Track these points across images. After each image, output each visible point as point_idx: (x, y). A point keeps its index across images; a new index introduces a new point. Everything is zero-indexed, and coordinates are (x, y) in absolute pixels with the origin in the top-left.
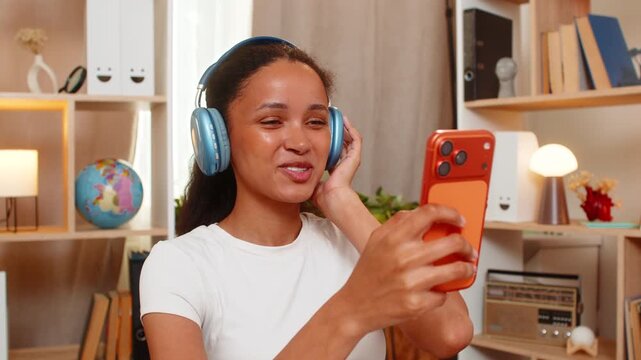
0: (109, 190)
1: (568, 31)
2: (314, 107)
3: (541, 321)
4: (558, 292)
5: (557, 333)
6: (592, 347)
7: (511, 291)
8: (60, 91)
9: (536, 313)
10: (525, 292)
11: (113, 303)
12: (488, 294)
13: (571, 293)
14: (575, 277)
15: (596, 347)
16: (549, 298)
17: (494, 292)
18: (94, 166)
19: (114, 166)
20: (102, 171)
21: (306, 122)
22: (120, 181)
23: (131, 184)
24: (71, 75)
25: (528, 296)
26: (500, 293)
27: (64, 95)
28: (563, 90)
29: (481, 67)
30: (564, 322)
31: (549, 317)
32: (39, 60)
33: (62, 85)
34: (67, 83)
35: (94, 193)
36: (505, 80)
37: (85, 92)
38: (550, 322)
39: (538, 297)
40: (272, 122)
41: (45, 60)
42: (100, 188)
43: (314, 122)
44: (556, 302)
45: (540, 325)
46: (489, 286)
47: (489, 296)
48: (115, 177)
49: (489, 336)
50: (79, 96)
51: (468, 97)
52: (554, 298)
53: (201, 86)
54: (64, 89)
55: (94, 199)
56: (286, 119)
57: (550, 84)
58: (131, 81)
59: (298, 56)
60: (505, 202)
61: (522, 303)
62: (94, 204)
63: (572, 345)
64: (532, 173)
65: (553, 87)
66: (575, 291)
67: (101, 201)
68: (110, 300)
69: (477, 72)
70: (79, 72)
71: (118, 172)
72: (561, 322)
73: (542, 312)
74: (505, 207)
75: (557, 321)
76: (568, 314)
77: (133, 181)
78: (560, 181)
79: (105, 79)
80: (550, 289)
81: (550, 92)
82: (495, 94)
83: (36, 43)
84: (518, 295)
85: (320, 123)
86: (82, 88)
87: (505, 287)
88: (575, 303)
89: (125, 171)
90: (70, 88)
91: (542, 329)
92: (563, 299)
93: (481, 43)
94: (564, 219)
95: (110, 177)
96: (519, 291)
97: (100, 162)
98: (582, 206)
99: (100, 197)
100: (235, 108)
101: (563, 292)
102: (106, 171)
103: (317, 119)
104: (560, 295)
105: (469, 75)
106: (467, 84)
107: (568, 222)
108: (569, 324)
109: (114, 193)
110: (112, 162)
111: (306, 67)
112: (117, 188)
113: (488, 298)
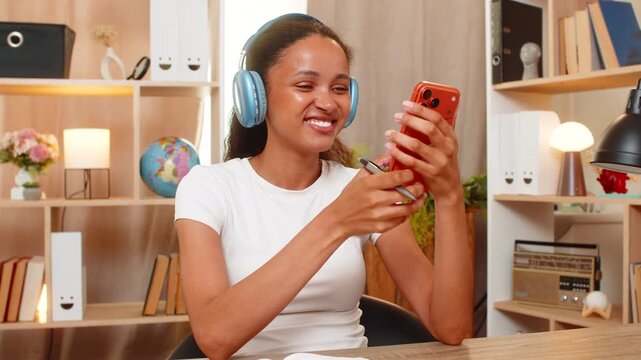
0: (169, 164)
1: (582, 16)
2: (340, 76)
3: (562, 287)
4: (577, 260)
5: (576, 299)
6: (605, 311)
7: (535, 259)
8: (128, 79)
9: (558, 279)
10: (548, 261)
11: (173, 262)
12: (515, 263)
13: (590, 261)
14: (593, 247)
15: (609, 311)
16: (570, 266)
17: (519, 261)
18: (157, 143)
19: (174, 143)
20: (163, 146)
21: (331, 88)
22: (179, 155)
23: (188, 158)
24: (138, 65)
25: (551, 264)
26: (526, 261)
27: (132, 81)
28: (578, 71)
29: (508, 52)
30: (583, 288)
31: (569, 283)
32: (110, 52)
33: (130, 74)
34: (135, 71)
35: (157, 166)
36: (528, 64)
37: (149, 78)
38: (570, 288)
39: (559, 265)
40: (305, 87)
41: (116, 52)
42: (162, 162)
43: (338, 89)
44: (576, 270)
45: (561, 291)
46: (515, 255)
47: (516, 265)
48: (175, 152)
49: (516, 302)
50: (143, 82)
51: (496, 81)
52: (574, 266)
53: (244, 52)
54: (132, 77)
55: (156, 170)
56: (317, 85)
57: (566, 66)
58: (189, 69)
59: (327, 33)
60: (528, 176)
61: (546, 271)
62: (156, 175)
63: (587, 308)
64: (551, 148)
65: (568, 68)
66: (593, 259)
67: (162, 173)
68: (170, 259)
69: (504, 57)
70: (144, 61)
71: (177, 148)
72: (579, 288)
73: (563, 279)
74: (528, 181)
75: (576, 287)
76: (586, 281)
77: (191, 156)
78: (577, 156)
79: (165, 67)
80: (570, 257)
81: (567, 73)
82: (519, 77)
83: (107, 37)
84: (542, 264)
85: (342, 89)
86: (146, 76)
87: (530, 256)
88: (593, 271)
89: (183, 147)
90: (137, 75)
91: (564, 294)
92: (582, 267)
93: (507, 30)
94: (582, 190)
95: (170, 152)
96: (543, 260)
97: (163, 139)
98: (598, 179)
99: (162, 169)
100: (274, 72)
101: (582, 260)
102: (167, 147)
103: (341, 85)
104: (580, 263)
105: (496, 60)
106: (495, 68)
107: (584, 193)
108: (588, 290)
109: (174, 166)
110: (173, 140)
111: (334, 42)
112: (176, 161)
113: (515, 267)
